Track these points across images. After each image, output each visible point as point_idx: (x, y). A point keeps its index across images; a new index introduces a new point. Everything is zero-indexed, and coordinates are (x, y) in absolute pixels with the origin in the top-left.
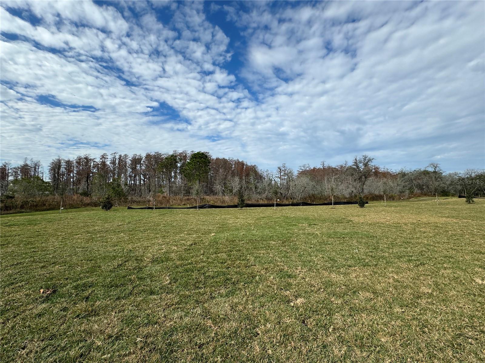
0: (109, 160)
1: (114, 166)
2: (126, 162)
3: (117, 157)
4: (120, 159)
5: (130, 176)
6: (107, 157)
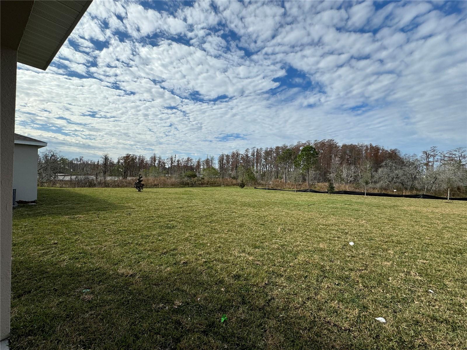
0: (250, 153)
1: (253, 158)
2: (261, 154)
3: (256, 150)
4: (257, 151)
5: (263, 165)
6: (249, 151)
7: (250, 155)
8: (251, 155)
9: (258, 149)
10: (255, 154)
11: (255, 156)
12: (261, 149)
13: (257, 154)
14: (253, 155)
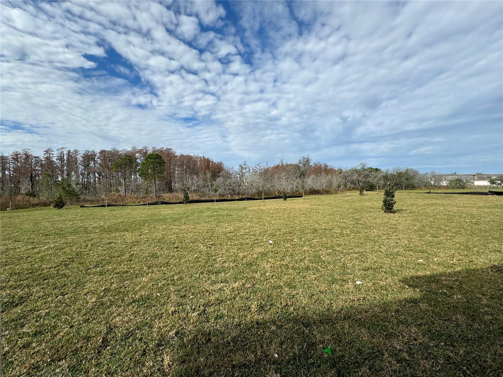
1: (62, 163)
2: (76, 158)
3: (65, 152)
4: (68, 154)
5: (82, 174)
6: (52, 152)
7: (54, 159)
8: (57, 159)
9: (69, 152)
10: (65, 157)
11: (65, 162)
12: (76, 151)
13: (68, 158)
14: (61, 159)
